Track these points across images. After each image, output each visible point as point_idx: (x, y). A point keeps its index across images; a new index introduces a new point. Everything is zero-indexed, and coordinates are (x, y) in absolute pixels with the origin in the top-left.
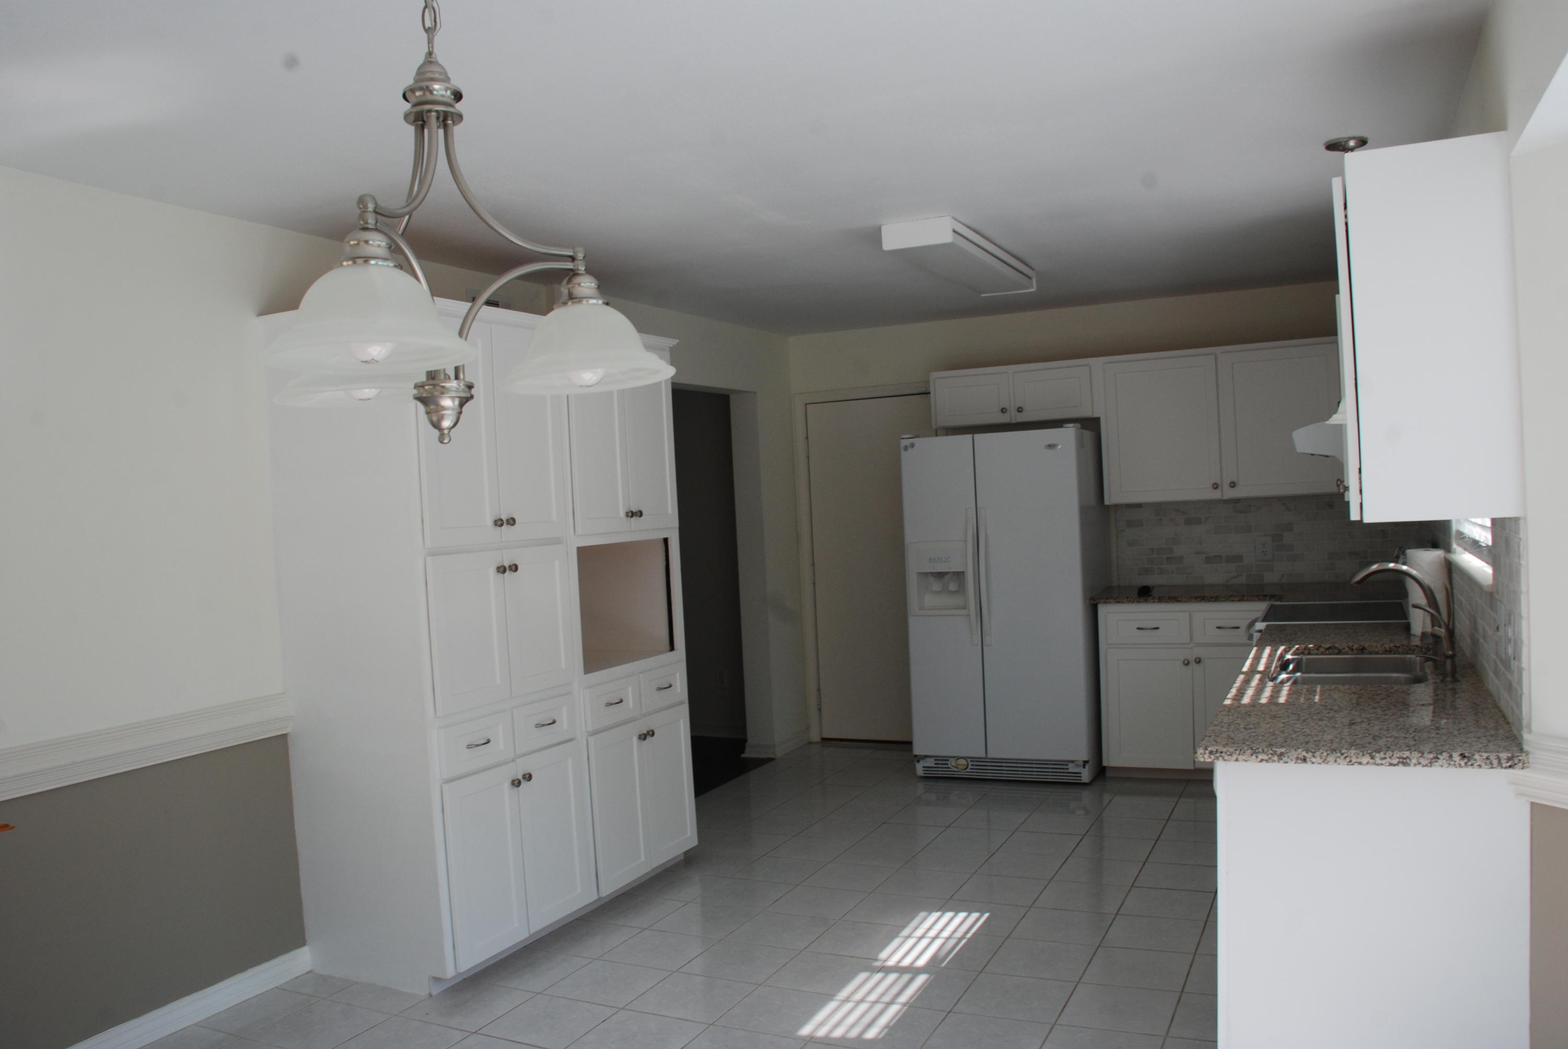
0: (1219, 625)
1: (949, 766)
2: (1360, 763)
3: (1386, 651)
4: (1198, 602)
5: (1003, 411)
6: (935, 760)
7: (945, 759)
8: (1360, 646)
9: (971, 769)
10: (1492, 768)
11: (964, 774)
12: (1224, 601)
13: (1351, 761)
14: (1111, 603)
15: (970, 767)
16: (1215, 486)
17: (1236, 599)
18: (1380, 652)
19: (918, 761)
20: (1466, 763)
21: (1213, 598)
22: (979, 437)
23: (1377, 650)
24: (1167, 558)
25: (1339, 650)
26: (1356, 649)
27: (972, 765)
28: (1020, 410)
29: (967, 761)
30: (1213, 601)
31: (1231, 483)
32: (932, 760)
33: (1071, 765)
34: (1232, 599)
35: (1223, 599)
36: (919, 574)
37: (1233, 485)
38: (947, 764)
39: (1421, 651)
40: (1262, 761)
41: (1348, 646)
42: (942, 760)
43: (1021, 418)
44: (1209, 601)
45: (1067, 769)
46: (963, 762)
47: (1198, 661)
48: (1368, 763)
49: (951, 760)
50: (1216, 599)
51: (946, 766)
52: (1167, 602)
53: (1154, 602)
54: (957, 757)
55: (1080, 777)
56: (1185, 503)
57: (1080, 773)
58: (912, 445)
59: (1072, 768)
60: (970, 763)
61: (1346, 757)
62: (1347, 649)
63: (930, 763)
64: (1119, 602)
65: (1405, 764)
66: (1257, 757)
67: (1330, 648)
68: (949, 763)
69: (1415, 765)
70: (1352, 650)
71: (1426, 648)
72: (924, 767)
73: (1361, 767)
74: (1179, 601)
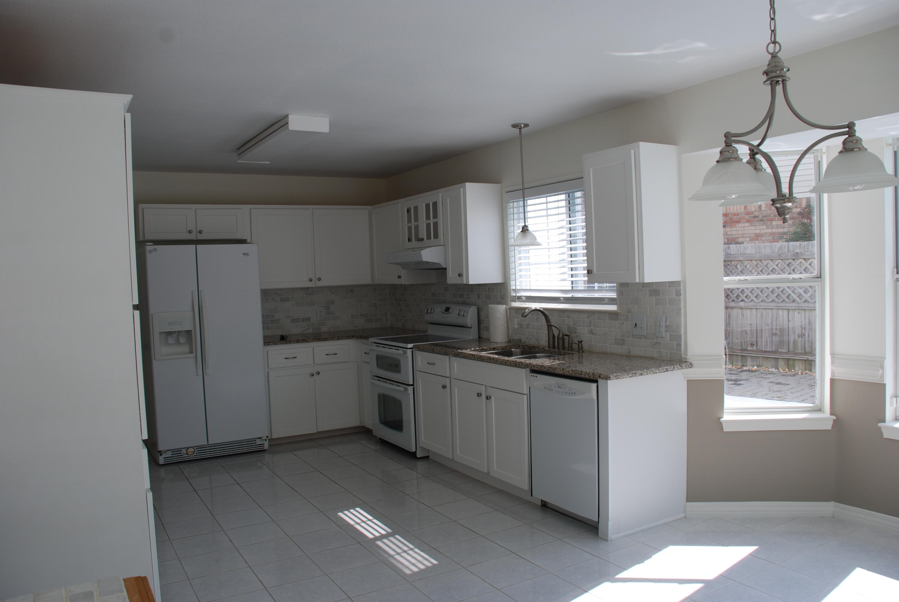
0: (327, 353)
1: (183, 454)
2: (656, 373)
3: (503, 349)
4: (317, 341)
5: (190, 232)
6: (172, 452)
7: (180, 450)
8: (493, 347)
9: (196, 453)
10: (687, 368)
11: (192, 458)
12: (330, 340)
13: (654, 372)
14: (271, 345)
15: (196, 452)
16: (311, 280)
17: (336, 339)
18: (501, 349)
19: (161, 455)
20: (681, 368)
21: (324, 339)
22: (199, 247)
23: (499, 349)
24: (271, 320)
25: (486, 350)
26: (492, 349)
27: (197, 451)
28: (201, 232)
29: (194, 449)
30: (325, 341)
31: (320, 278)
32: (170, 452)
33: (258, 440)
34: (334, 339)
35: (330, 339)
36: (160, 333)
37: (319, 279)
38: (181, 453)
39: (515, 348)
40: (630, 377)
41: (489, 348)
42: (177, 451)
43: (201, 237)
44: (323, 341)
45: (256, 443)
46: (192, 450)
47: (318, 373)
48: (658, 372)
49: (183, 450)
50: (326, 339)
51: (181, 454)
52: (301, 342)
53: (294, 343)
54: (185, 448)
55: (264, 446)
56: (281, 290)
57: (264, 444)
58: (155, 250)
59: (258, 442)
60: (196, 450)
61: (652, 371)
62: (489, 349)
63: (169, 454)
64: (276, 344)
65: (667, 371)
66: (629, 375)
67: (482, 349)
68: (182, 452)
69: (670, 371)
70: (491, 349)
71: (518, 346)
72: (164, 458)
73: (656, 374)
74: (307, 342)
